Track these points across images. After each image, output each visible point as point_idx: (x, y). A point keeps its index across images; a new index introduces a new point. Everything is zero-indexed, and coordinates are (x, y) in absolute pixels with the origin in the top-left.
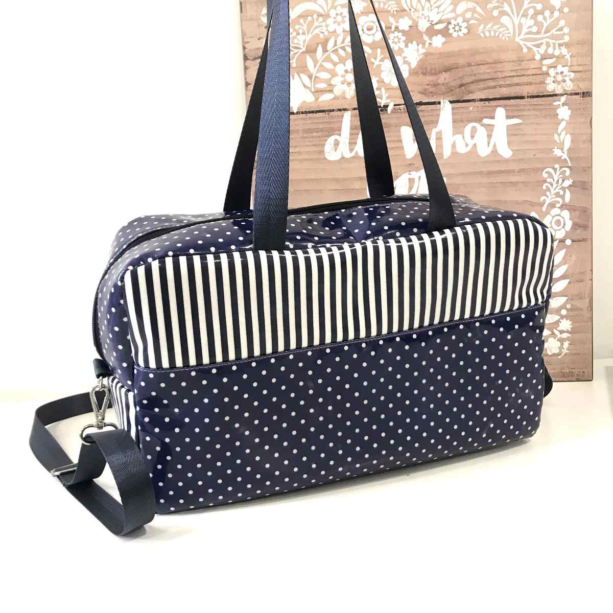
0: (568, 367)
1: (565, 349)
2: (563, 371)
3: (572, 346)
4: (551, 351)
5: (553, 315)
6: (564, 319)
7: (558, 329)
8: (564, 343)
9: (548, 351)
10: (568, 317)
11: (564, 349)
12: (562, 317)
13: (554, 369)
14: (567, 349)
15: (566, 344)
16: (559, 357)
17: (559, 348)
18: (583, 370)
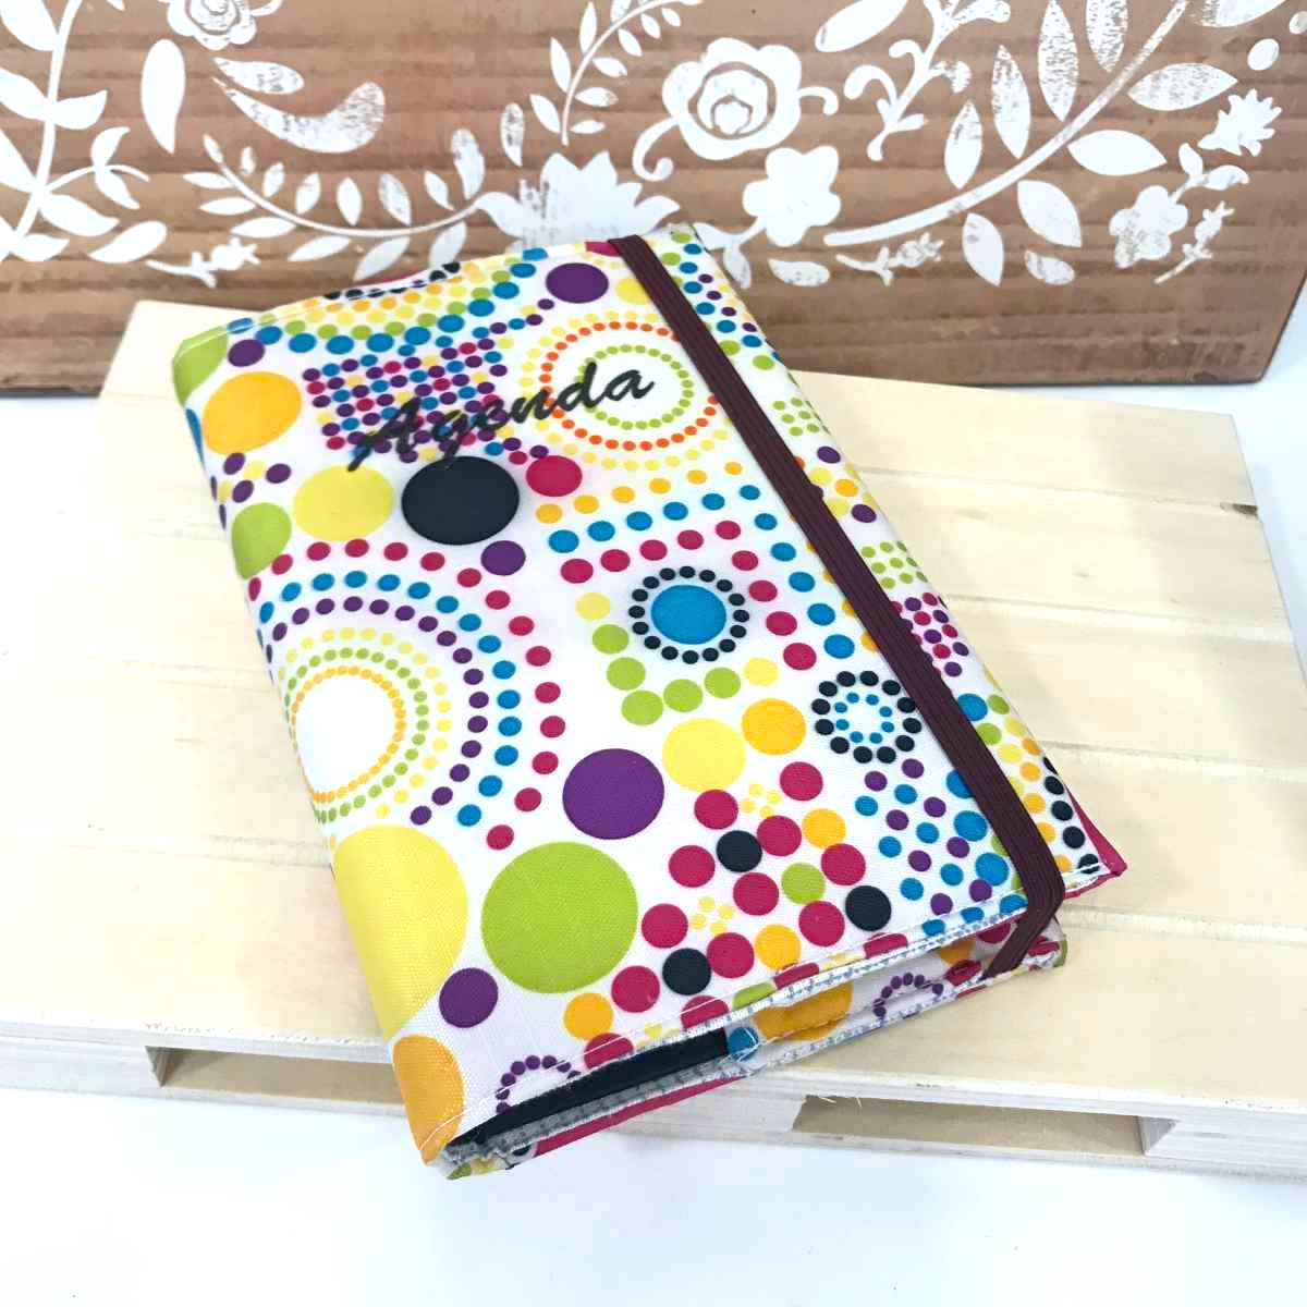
0: (1181, 324)
1: (1199, 246)
2: (1153, 340)
3: (1238, 229)
4: (1131, 252)
5: (1207, 68)
6: (1253, 93)
7: (1202, 144)
8: (1206, 213)
9: (1121, 249)
10: (1274, 82)
11: (1194, 242)
12: (1248, 81)
13: (1120, 332)
14: (1211, 244)
15: (1212, 223)
16: (1160, 280)
17: (1173, 237)
18: (1238, 340)
